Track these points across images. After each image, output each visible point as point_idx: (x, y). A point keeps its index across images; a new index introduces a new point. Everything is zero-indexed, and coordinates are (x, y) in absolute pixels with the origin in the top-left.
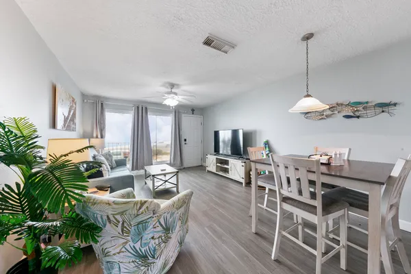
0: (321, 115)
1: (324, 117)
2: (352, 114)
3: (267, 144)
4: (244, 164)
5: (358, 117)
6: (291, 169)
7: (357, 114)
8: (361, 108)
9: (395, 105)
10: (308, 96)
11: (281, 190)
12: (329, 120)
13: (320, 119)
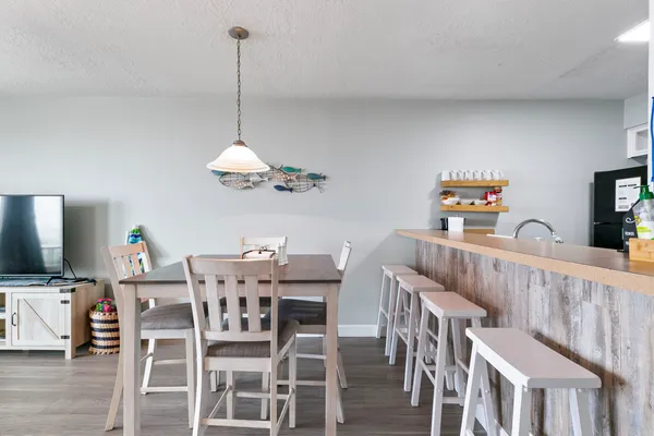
0: (247, 181)
1: (250, 184)
2: (284, 185)
3: (138, 234)
4: (68, 296)
5: (291, 190)
6: (231, 283)
7: (291, 185)
8: (294, 178)
9: (324, 178)
10: (240, 143)
11: (207, 333)
12: (256, 190)
13: (245, 188)
